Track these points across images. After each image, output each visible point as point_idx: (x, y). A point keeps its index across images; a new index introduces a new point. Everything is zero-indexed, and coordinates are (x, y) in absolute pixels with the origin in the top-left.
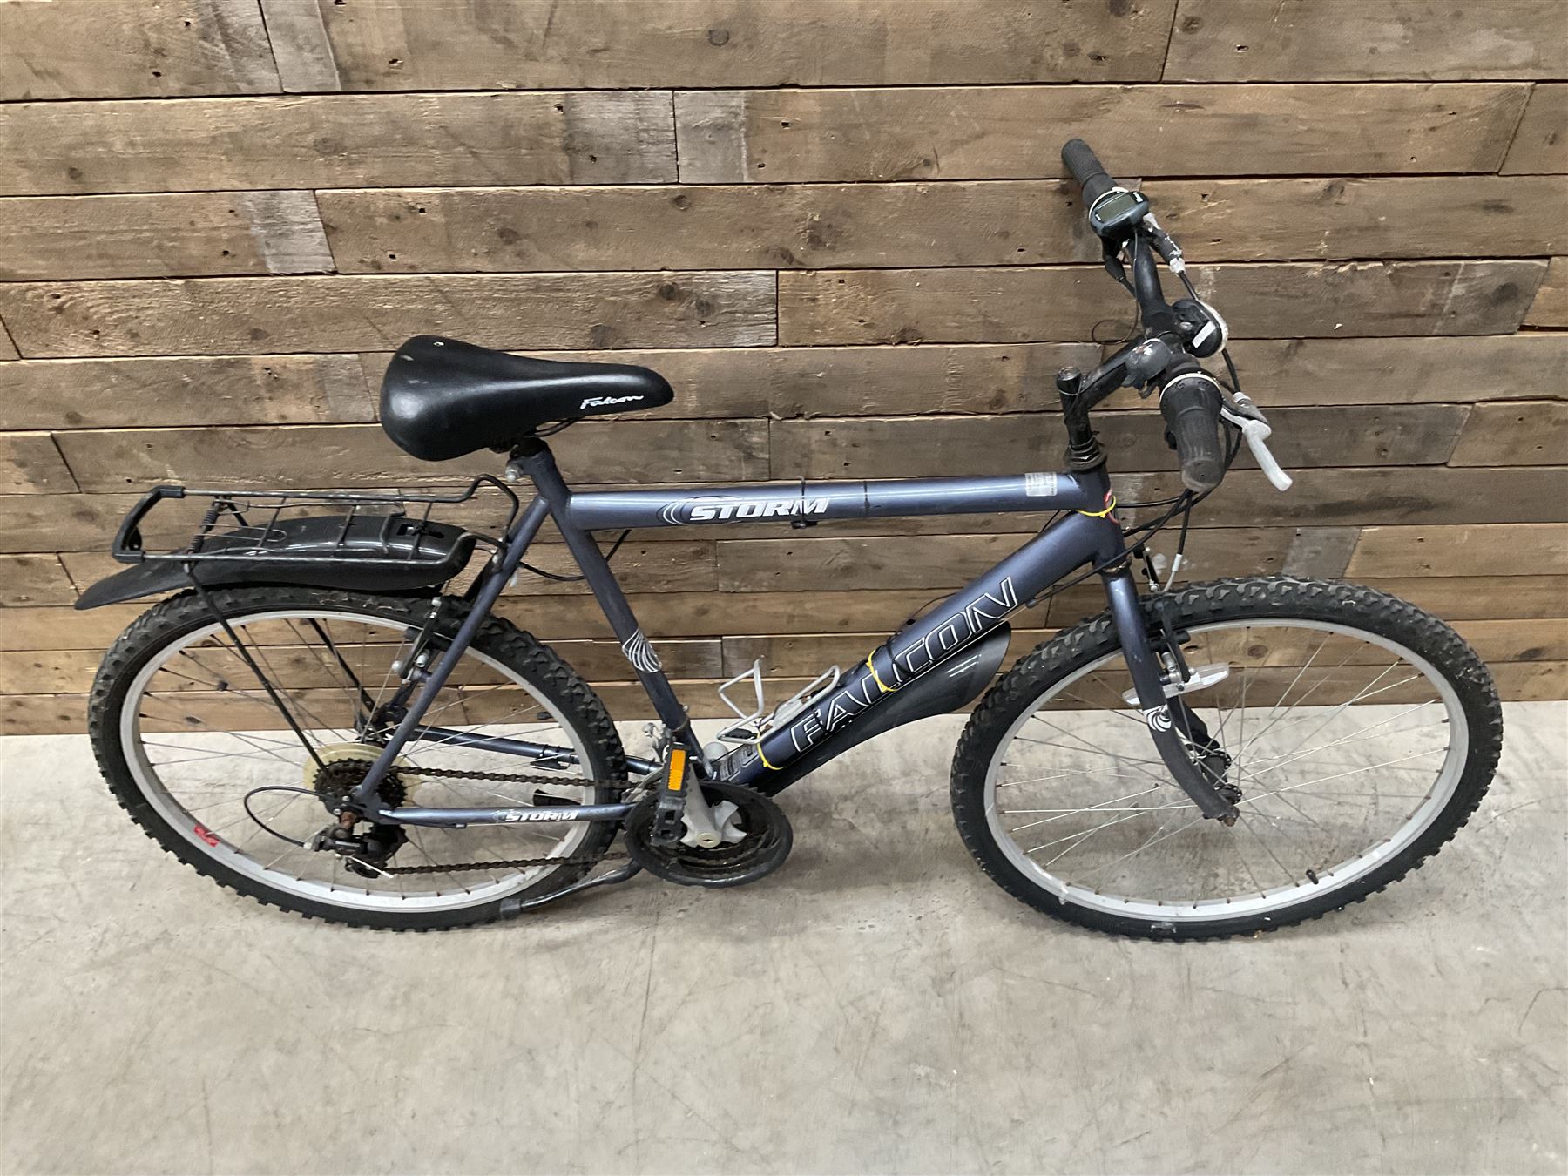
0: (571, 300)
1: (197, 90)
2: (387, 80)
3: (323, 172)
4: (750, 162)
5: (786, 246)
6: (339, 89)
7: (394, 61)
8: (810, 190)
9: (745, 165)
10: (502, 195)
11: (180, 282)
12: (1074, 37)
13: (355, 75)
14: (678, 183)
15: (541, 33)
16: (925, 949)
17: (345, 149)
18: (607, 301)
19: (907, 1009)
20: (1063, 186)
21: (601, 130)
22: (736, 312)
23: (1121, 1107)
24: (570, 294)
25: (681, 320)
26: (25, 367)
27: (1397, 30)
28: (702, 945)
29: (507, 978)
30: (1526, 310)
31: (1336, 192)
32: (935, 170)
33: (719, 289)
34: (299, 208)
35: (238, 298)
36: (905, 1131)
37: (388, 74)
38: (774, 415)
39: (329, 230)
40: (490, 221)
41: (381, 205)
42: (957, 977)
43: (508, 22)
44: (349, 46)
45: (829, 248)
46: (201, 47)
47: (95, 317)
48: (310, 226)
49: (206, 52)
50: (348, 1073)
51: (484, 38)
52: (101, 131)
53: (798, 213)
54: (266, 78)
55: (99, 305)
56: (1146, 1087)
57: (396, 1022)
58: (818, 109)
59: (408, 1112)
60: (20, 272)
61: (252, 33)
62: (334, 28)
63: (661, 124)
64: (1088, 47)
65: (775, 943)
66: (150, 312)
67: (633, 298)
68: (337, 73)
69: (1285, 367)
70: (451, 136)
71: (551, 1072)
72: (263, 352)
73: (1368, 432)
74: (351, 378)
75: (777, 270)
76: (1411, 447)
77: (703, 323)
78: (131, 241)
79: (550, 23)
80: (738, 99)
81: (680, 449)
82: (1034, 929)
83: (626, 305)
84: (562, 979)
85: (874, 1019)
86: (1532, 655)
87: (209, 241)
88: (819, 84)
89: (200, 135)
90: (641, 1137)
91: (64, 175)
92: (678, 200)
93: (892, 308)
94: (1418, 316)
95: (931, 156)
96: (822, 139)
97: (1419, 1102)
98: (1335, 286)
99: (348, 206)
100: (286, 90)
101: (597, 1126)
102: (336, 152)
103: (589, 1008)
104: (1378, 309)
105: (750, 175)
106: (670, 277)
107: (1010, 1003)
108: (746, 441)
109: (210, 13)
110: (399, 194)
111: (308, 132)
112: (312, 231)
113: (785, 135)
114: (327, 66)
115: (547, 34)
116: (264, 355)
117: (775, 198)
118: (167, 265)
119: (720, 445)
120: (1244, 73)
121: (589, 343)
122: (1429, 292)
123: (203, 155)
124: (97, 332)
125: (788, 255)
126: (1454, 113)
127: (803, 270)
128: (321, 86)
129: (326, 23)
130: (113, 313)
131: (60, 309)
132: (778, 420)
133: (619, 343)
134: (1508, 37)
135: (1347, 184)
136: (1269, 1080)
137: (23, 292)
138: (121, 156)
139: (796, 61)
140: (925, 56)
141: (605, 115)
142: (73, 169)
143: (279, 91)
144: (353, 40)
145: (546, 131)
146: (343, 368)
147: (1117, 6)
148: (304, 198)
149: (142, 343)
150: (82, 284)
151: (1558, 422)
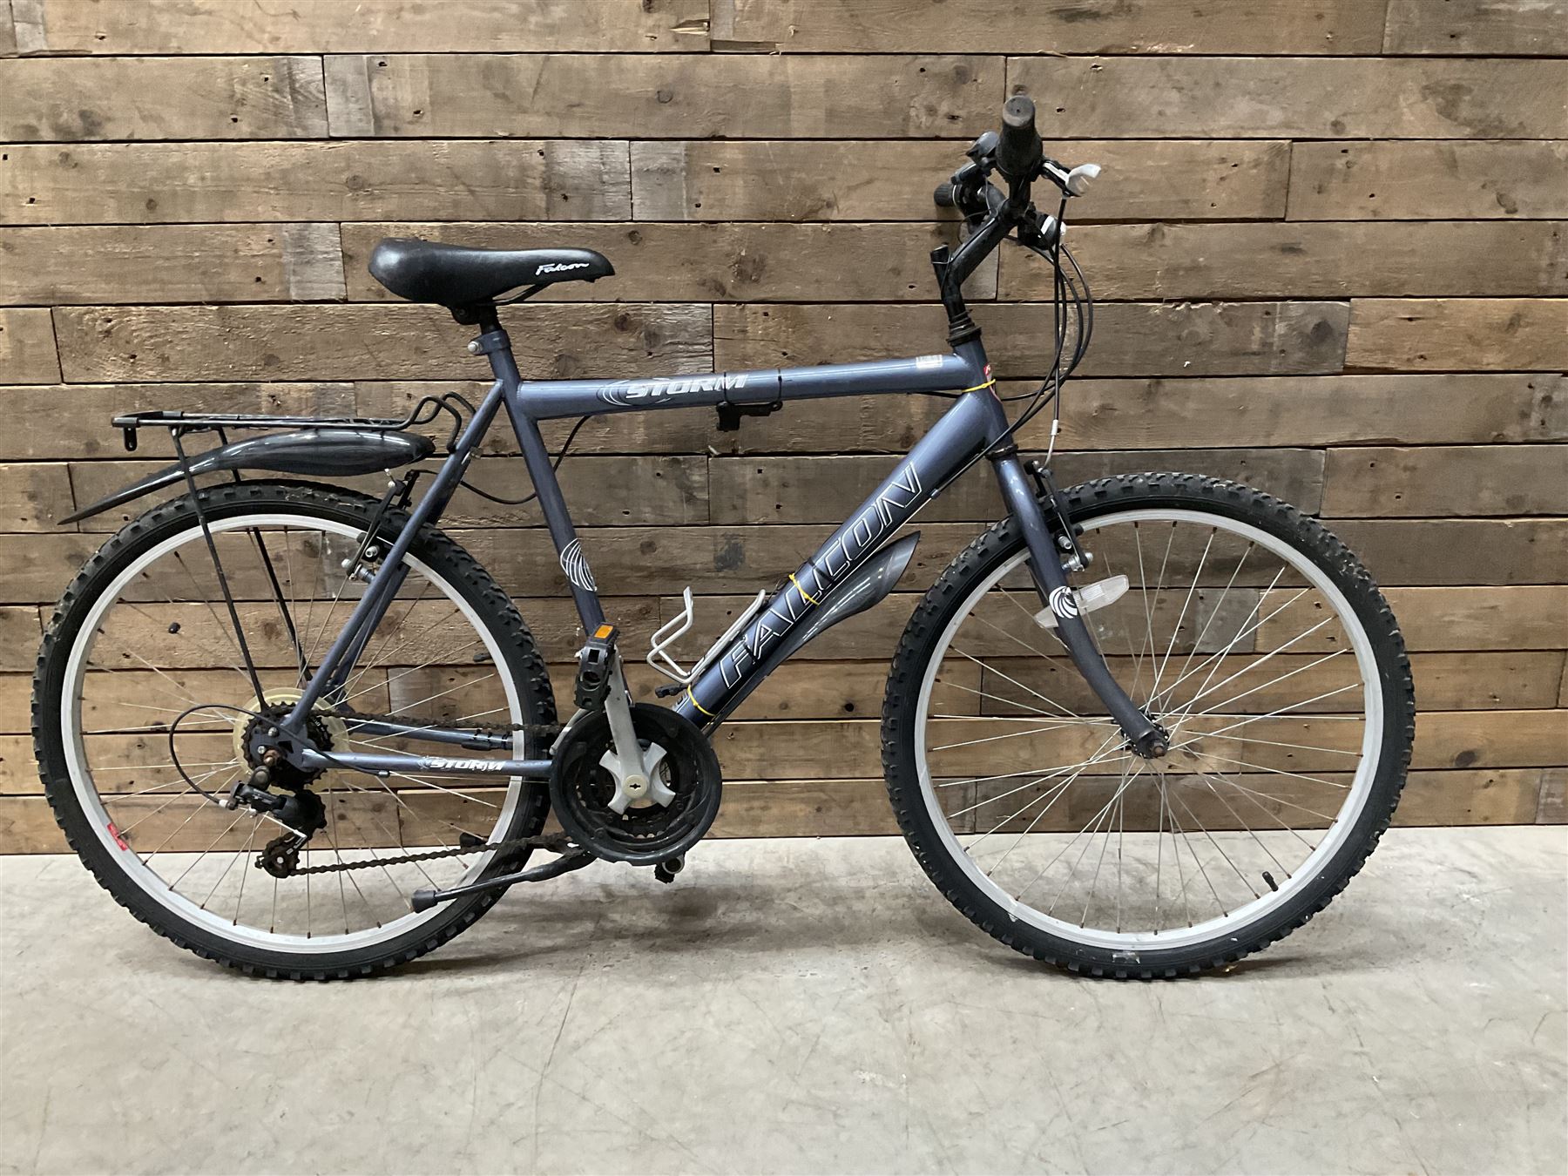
0: (539, 329)
1: (263, 134)
2: (410, 127)
3: (348, 205)
4: (689, 200)
5: (718, 279)
6: (372, 134)
7: (419, 113)
8: (737, 228)
9: (685, 204)
10: (490, 228)
11: (215, 308)
12: (933, 100)
13: (386, 123)
14: (632, 221)
15: (531, 91)
16: (871, 990)
17: (371, 185)
18: (570, 331)
19: (850, 1032)
20: (938, 227)
21: (572, 173)
22: (679, 343)
23: (1094, 1102)
24: (538, 324)
25: (632, 350)
26: (64, 391)
27: (1174, 96)
28: (627, 989)
29: (410, 1015)
30: (1345, 348)
31: (1158, 235)
32: (835, 211)
33: (664, 320)
34: (325, 239)
35: (260, 323)
36: (846, 1122)
37: (411, 123)
38: (712, 449)
39: (347, 259)
42: (905, 1010)
43: (507, 81)
44: (385, 100)
45: (756, 281)
46: (273, 98)
47: (135, 341)
48: (331, 256)
49: (277, 102)
50: (216, 1084)
51: (488, 93)
52: (183, 168)
53: (730, 248)
54: (318, 126)
55: (142, 329)
56: (1121, 1086)
57: (279, 1046)
58: (741, 157)
59: (278, 1113)
60: (88, 295)
61: (312, 88)
62: (375, 85)
63: (619, 167)
64: (944, 108)
65: (708, 987)
66: (184, 336)
67: (591, 327)
68: (373, 121)
69: (1151, 407)
70: (455, 176)
71: (446, 1081)
72: (272, 378)
74: (346, 407)
75: (713, 303)
77: (650, 354)
78: (184, 267)
79: (538, 83)
80: (680, 148)
81: (628, 488)
82: (989, 975)
83: (586, 334)
84: (470, 1015)
85: (815, 1039)
86: (1465, 761)
87: (246, 267)
88: (740, 136)
89: (257, 172)
90: (541, 1130)
91: (143, 206)
92: (632, 235)
93: (810, 341)
94: (1254, 354)
95: (832, 200)
96: (745, 182)
97: (1431, 1094)
98: (1178, 324)
99: (363, 236)
100: (333, 134)
101: (492, 1122)
102: (362, 187)
103: (496, 1035)
104: (1215, 346)
105: (690, 214)
106: (623, 307)
107: (965, 1026)
108: (688, 479)
109: (285, 70)
110: (408, 227)
111: (342, 171)
112: (332, 260)
113: (716, 180)
114: (366, 115)
115: (535, 92)
116: (272, 382)
117: (708, 235)
118: (207, 290)
119: (665, 483)
120: (1065, 131)
121: (552, 372)
122: (1258, 332)
123: (257, 189)
124: (134, 357)
125: (720, 288)
126: (1235, 166)
127: (734, 303)
128: (359, 131)
129: (370, 80)
130: (151, 337)
131: (108, 332)
132: (716, 456)
133: (579, 373)
134: (1261, 102)
135: (1166, 228)
136: (1259, 1080)
137: (81, 316)
138: (192, 189)
139: (723, 117)
140: (821, 114)
141: (576, 159)
142: (151, 201)
143: (326, 136)
144: (389, 94)
145: (529, 173)
146: (339, 397)
147: (962, 76)
148: (331, 231)
149: (170, 369)
150: (133, 308)
151: (1406, 469)
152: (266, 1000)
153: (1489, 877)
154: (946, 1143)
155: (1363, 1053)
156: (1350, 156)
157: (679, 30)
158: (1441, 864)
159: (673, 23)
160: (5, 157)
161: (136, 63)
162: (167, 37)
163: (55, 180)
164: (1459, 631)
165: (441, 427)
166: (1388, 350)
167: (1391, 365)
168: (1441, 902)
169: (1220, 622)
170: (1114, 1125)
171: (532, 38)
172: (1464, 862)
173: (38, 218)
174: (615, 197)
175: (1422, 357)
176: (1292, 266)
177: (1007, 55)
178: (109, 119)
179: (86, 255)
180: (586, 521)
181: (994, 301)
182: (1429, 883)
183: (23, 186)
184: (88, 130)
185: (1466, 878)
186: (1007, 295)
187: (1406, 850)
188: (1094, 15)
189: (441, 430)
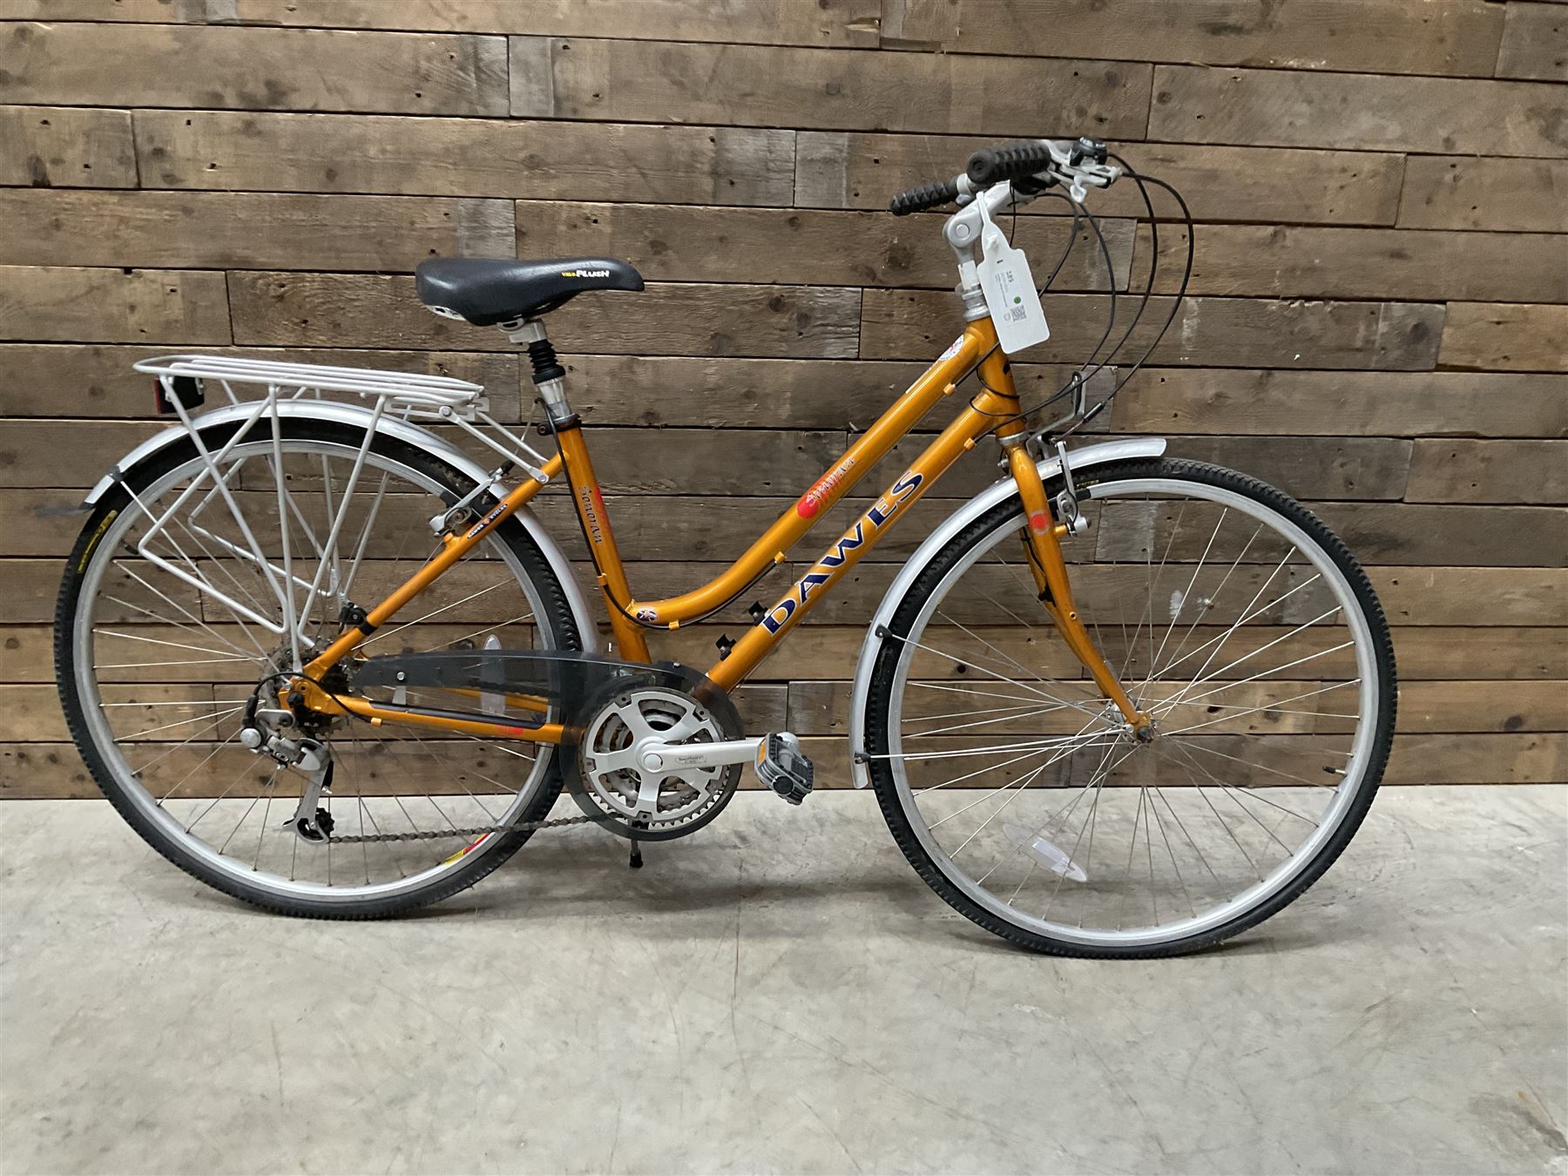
0: (698, 308)
1: (445, 111)
2: (588, 109)
3: (524, 183)
4: (848, 190)
5: (870, 265)
6: (551, 115)
7: (597, 96)
9: (844, 193)
11: (388, 277)
12: (1084, 102)
13: (567, 105)
14: (793, 207)
15: (706, 79)
17: (547, 165)
18: (726, 310)
21: (739, 159)
22: (828, 325)
23: (1233, 1032)
24: (697, 303)
25: (783, 330)
27: (1304, 108)
29: (593, 951)
30: (1438, 347)
31: (1280, 236)
33: (816, 302)
34: (500, 216)
36: (1019, 1049)
37: (590, 105)
38: (852, 426)
39: (519, 234)
40: (646, 233)
41: (564, 215)
43: (685, 69)
44: (566, 82)
45: (904, 268)
46: (459, 76)
47: (308, 306)
48: (505, 232)
49: (460, 80)
50: (430, 1018)
51: (665, 80)
52: (362, 140)
53: (883, 236)
54: (499, 105)
55: (314, 295)
56: (1255, 1018)
57: (478, 981)
58: (900, 149)
60: (263, 260)
61: (496, 68)
62: (557, 68)
63: (784, 155)
64: (1093, 110)
66: (356, 304)
67: (747, 307)
68: (553, 102)
69: (1261, 396)
70: (629, 159)
71: (644, 1013)
73: (1335, 464)
74: (509, 376)
75: (863, 287)
76: (1372, 481)
77: (801, 334)
78: (362, 236)
79: (714, 72)
80: (843, 140)
81: (770, 460)
83: (741, 314)
84: (649, 952)
85: (971, 976)
86: (1514, 725)
87: (421, 239)
88: (901, 130)
89: (436, 147)
90: (745, 1057)
91: (322, 175)
92: (793, 221)
93: (951, 326)
94: (1359, 350)
96: (902, 173)
97: (1524, 1025)
98: (1291, 320)
99: (539, 214)
100: (514, 114)
101: (699, 1050)
102: (538, 166)
103: (679, 970)
104: (1323, 342)
105: (848, 203)
106: (778, 289)
108: (827, 453)
109: (470, 49)
110: (580, 207)
111: (522, 149)
112: (507, 235)
113: (877, 170)
114: (547, 96)
115: (711, 80)
116: (441, 351)
117: (865, 223)
118: (381, 259)
119: (806, 457)
120: (1204, 136)
121: (708, 349)
122: (1362, 328)
123: (436, 163)
124: (305, 322)
125: (871, 273)
126: (1355, 175)
127: (882, 288)
128: (538, 111)
129: (553, 63)
130: (324, 303)
131: (281, 298)
132: (855, 432)
133: (732, 351)
134: (1382, 118)
135: (1288, 232)
136: (1373, 1013)
137: (255, 280)
138: (373, 161)
139: (886, 110)
140: (978, 110)
141: (745, 147)
142: (331, 170)
143: (505, 114)
144: (570, 77)
145: (699, 158)
146: (504, 367)
147: (1112, 81)
148: (505, 207)
149: (341, 335)
150: (307, 275)
151: (1483, 460)
152: (451, 938)
153: (1538, 832)
154: (1114, 1068)
155: (1459, 988)
156: (1457, 171)
157: (852, 27)
158: (1493, 818)
159: (846, 18)
160: (189, 123)
161: (326, 36)
162: (357, 11)
163: (237, 146)
164: (1518, 608)
165: (598, 398)
166: (1476, 351)
167: (1478, 363)
168: (1499, 853)
169: (1307, 596)
170: (1257, 1052)
171: (711, 28)
172: (1512, 817)
173: (217, 183)
174: (778, 184)
175: (1505, 357)
176: (1399, 270)
177: (1155, 63)
178: (295, 90)
179: (264, 221)
180: (729, 490)
181: (1126, 293)
182: (1486, 836)
183: (204, 152)
184: (274, 98)
185: (1516, 831)
186: (1138, 287)
187: (1459, 805)
188: (1238, 30)
189: (599, 402)
